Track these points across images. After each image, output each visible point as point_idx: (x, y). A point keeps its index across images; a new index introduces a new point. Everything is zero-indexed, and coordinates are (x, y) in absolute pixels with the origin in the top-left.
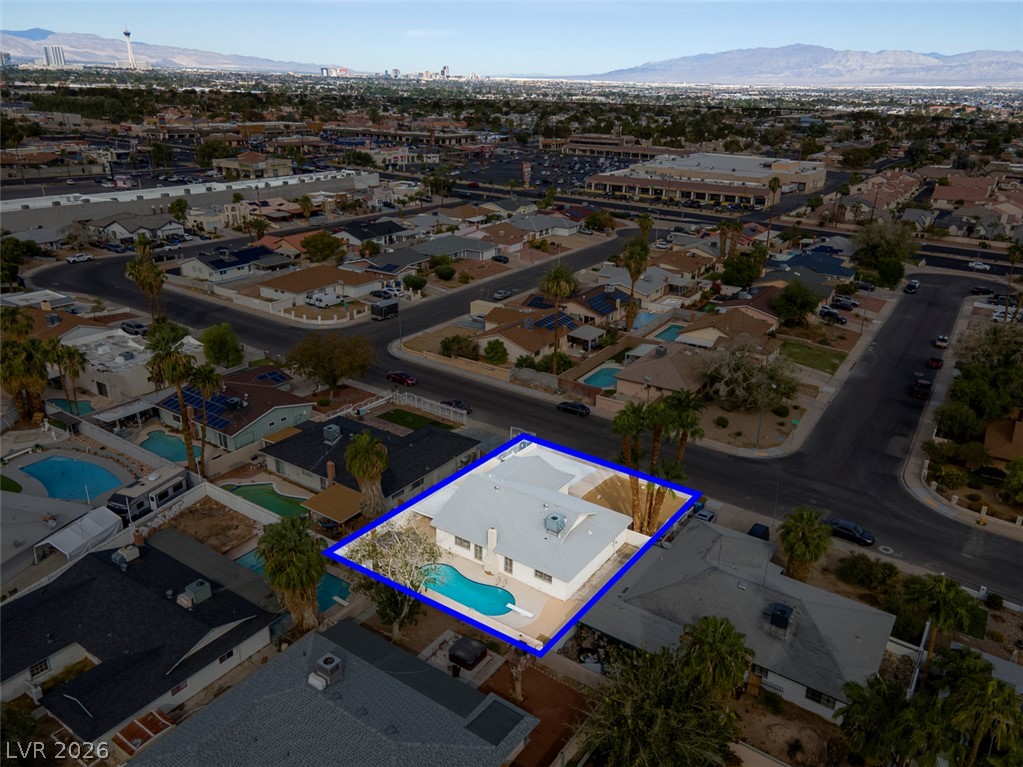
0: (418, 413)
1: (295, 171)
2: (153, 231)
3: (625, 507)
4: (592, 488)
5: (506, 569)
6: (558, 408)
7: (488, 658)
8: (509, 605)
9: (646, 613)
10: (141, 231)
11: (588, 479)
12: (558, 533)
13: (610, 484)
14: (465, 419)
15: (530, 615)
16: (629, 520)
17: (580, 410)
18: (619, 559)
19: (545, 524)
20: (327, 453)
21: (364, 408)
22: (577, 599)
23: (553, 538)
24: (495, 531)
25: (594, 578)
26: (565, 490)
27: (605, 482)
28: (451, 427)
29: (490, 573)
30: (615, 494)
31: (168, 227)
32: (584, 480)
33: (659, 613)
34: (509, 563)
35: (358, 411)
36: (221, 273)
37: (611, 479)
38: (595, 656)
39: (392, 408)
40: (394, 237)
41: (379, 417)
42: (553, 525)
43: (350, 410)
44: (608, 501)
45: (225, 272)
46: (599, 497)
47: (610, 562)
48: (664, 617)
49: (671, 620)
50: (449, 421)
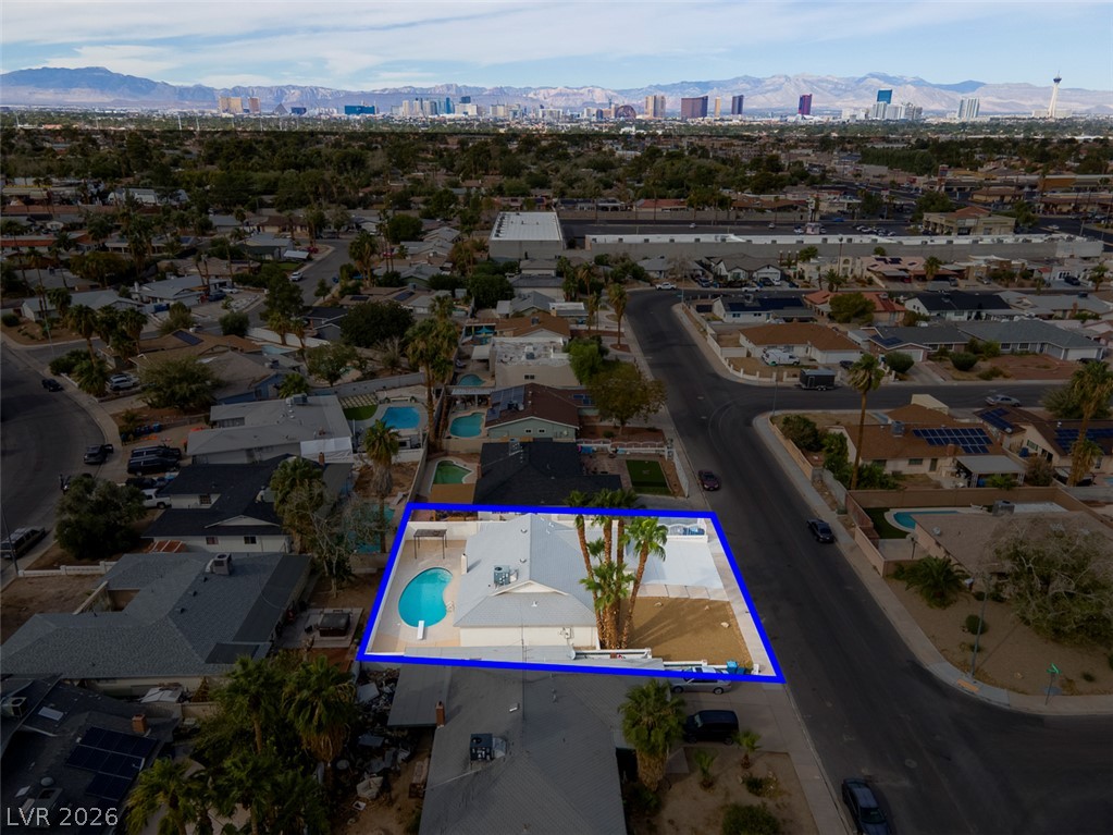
0: (667, 472)
1: (1017, 230)
2: (750, 272)
8: (422, 622)
10: (738, 271)
21: (625, 449)
28: (669, 494)
30: (683, 613)
31: (766, 270)
35: (616, 451)
36: (734, 315)
37: (713, 601)
39: (655, 459)
40: (984, 314)
41: (628, 461)
44: (661, 613)
45: (739, 315)
46: (659, 604)
50: (679, 488)
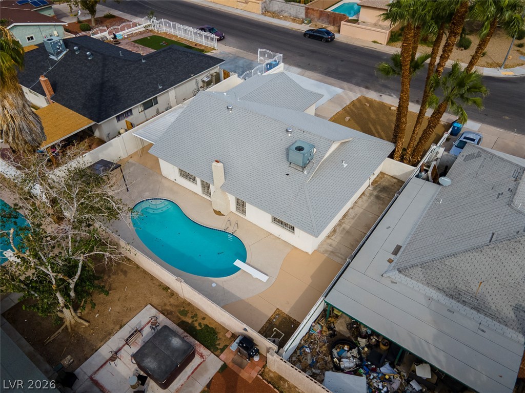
0: (174, 39)
3: (376, 129)
4: (339, 109)
5: (238, 209)
6: (305, 34)
7: (197, 360)
8: (238, 263)
9: (435, 294)
11: (335, 100)
12: (304, 167)
13: (358, 105)
14: (215, 44)
15: (264, 278)
16: (390, 147)
17: (326, 36)
18: (375, 193)
19: (288, 154)
20: (50, 69)
21: (121, 33)
22: (326, 251)
23: (297, 175)
24: (220, 165)
25: (346, 221)
26: (311, 111)
27: (353, 103)
28: (203, 51)
29: (218, 213)
30: (365, 116)
32: (331, 101)
33: (455, 295)
34: (241, 205)
37: (359, 100)
38: (355, 351)
39: (151, 34)
41: (135, 42)
42: (297, 157)
43: (106, 34)
44: (357, 123)
46: (348, 118)
47: (365, 198)
48: (464, 303)
49: (477, 309)
50: (201, 46)
